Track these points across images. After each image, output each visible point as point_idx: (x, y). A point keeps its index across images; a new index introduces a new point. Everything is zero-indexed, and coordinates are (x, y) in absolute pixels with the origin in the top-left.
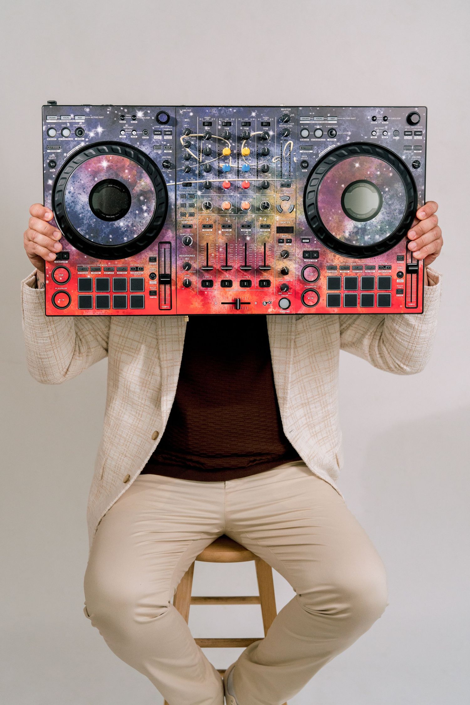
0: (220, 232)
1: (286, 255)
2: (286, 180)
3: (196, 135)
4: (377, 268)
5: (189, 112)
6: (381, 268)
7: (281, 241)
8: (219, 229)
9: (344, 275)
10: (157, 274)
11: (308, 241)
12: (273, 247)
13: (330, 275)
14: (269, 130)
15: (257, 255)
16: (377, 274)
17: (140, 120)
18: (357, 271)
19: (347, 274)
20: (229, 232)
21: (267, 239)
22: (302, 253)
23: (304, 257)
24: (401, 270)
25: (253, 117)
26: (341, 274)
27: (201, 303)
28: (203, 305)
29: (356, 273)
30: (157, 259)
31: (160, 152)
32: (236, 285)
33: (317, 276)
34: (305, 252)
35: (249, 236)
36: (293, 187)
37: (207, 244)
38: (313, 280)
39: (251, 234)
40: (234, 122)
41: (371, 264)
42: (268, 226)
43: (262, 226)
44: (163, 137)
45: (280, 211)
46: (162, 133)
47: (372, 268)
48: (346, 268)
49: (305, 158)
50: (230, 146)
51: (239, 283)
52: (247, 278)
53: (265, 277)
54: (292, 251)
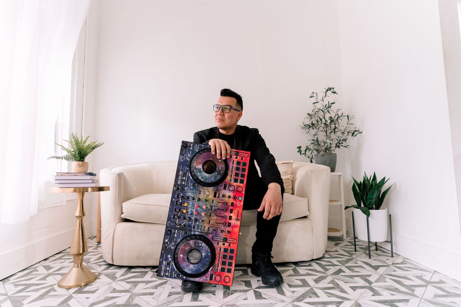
0: (212, 218)
1: (224, 196)
2: (198, 192)
3: (177, 222)
4: (233, 165)
5: (169, 223)
7: (219, 197)
10: (223, 242)
11: (220, 187)
12: (220, 200)
13: (233, 182)
14: (180, 195)
15: (222, 206)
16: (235, 166)
17: (168, 241)
19: (233, 176)
20: (213, 214)
21: (217, 202)
23: (225, 189)
24: (235, 157)
25: (175, 200)
26: (233, 178)
28: (236, 227)
29: (234, 172)
30: (218, 242)
31: (181, 235)
32: (232, 215)
33: (233, 186)
34: (224, 189)
36: (201, 190)
37: (216, 223)
38: (234, 188)
39: (215, 207)
40: (175, 207)
41: (231, 167)
42: (213, 200)
43: (213, 203)
44: (176, 233)
45: (208, 195)
46: (174, 233)
47: (233, 167)
48: (231, 176)
49: (192, 184)
50: (183, 210)
52: (229, 211)
53: (230, 204)
54: (223, 194)
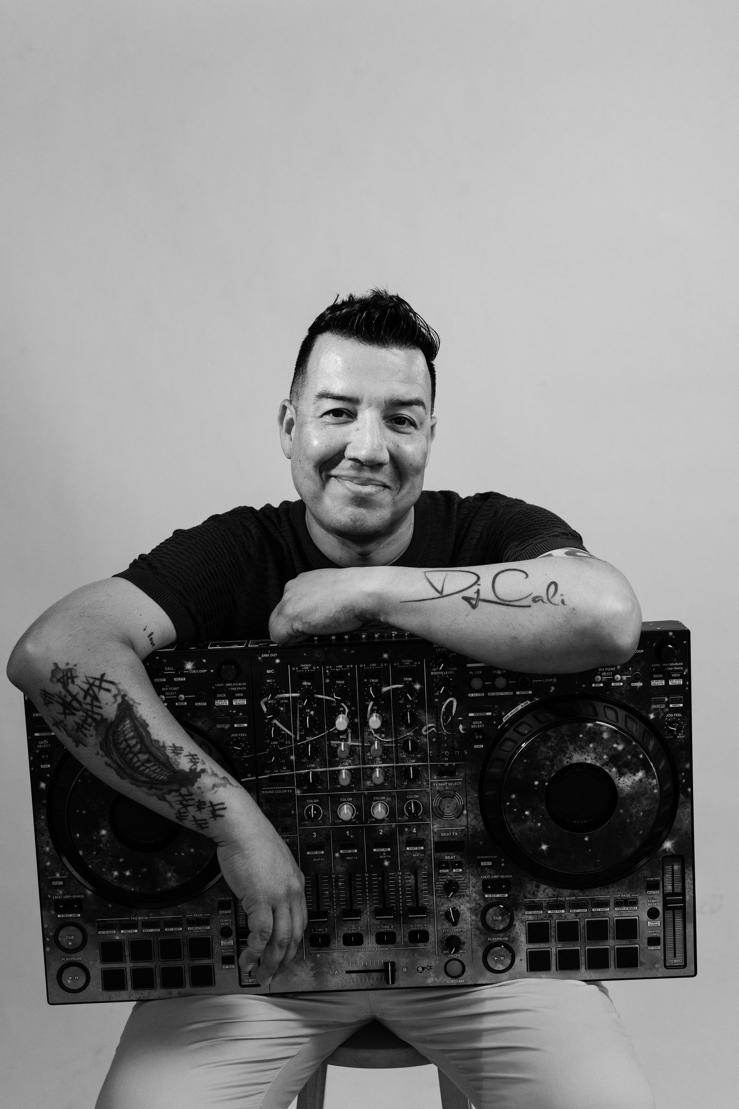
0: (337, 855)
1: (452, 888)
2: (447, 764)
3: (287, 695)
4: (612, 904)
5: (275, 658)
6: (618, 904)
7: (440, 864)
8: (335, 852)
9: (555, 917)
10: (233, 928)
11: (490, 863)
12: (430, 875)
13: (530, 918)
14: (414, 682)
15: (404, 890)
16: (614, 914)
17: (188, 675)
18: (578, 911)
19: (560, 915)
20: (352, 855)
21: (418, 862)
22: (480, 883)
23: (485, 890)
24: (655, 905)
25: (385, 661)
26: (551, 916)
27: (312, 973)
28: (315, 976)
29: (577, 914)
30: (232, 904)
31: (227, 726)
32: (370, 942)
33: (508, 921)
34: (485, 883)
35: (388, 859)
36: (460, 776)
37: (317, 875)
38: (501, 927)
39: (392, 857)
40: (352, 670)
41: (602, 897)
42: (419, 842)
43: (410, 843)
44: (231, 702)
45: (439, 814)
46: (231, 696)
47: (605, 904)
48: (560, 906)
49: (477, 725)
50: (347, 711)
51: (374, 937)
52: (387, 928)
53: (418, 926)
54: (461, 880)
